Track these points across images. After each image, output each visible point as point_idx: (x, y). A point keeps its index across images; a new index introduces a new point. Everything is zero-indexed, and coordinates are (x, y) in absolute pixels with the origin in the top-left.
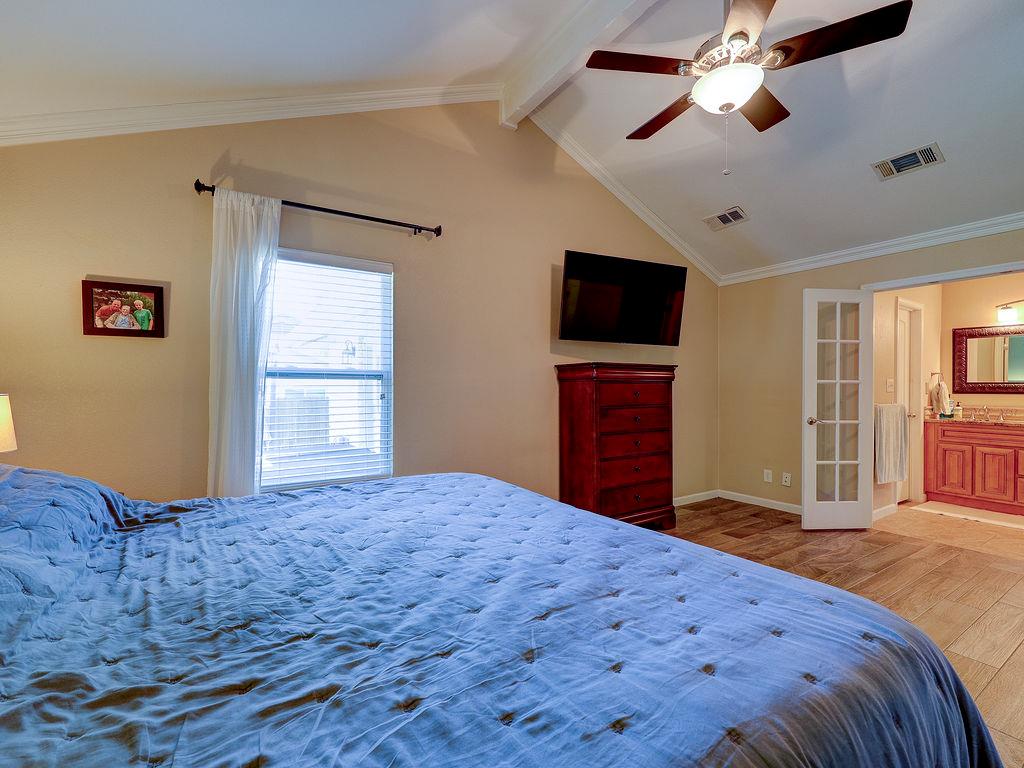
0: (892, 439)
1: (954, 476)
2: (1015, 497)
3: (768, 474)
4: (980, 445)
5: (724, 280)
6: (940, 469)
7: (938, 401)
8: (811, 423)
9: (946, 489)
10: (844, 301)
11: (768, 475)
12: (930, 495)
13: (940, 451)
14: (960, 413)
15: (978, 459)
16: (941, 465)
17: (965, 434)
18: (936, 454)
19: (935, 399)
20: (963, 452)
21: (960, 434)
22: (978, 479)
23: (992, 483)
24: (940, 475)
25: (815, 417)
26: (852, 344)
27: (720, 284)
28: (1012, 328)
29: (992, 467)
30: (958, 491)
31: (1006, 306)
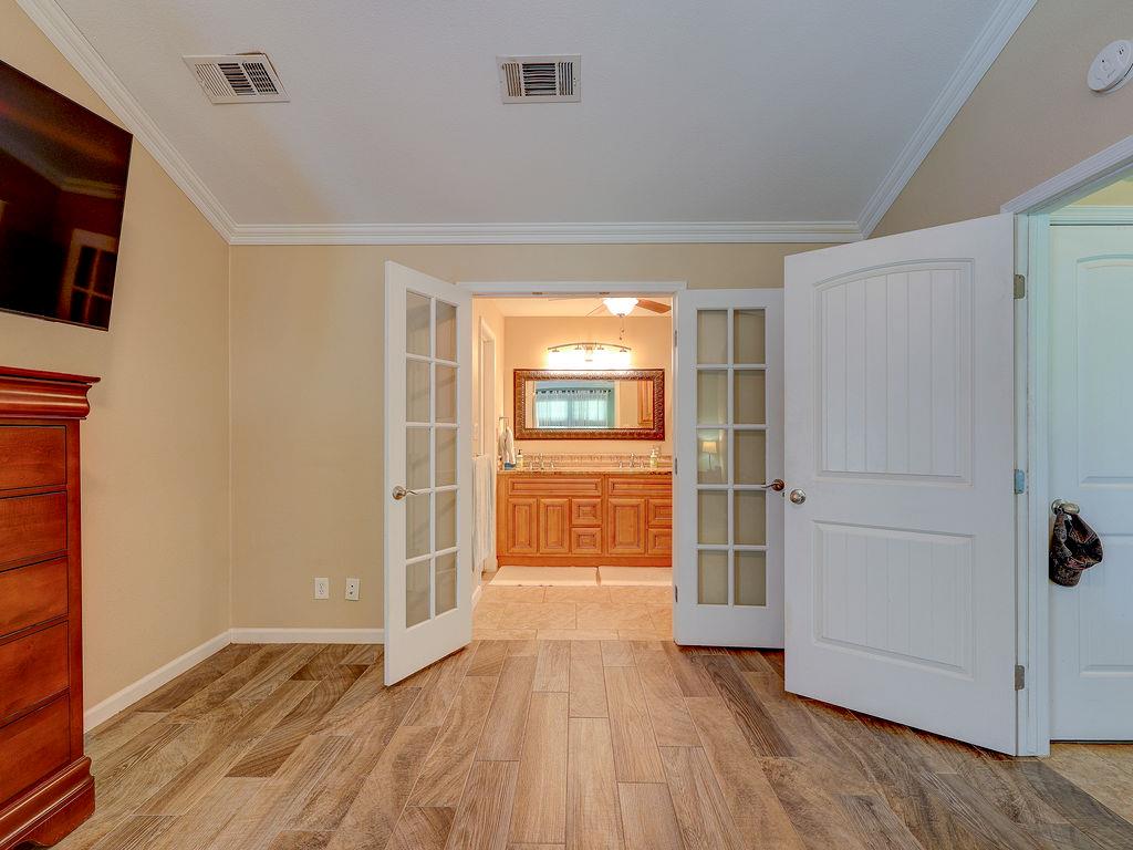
0: (483, 497)
1: (522, 536)
2: (570, 550)
3: (321, 585)
4: (543, 497)
5: (241, 234)
6: (511, 528)
7: (505, 449)
8: (398, 496)
9: (516, 550)
10: (442, 298)
11: (322, 587)
12: (503, 560)
13: (511, 507)
14: (522, 462)
15: (542, 511)
16: (511, 524)
17: (533, 486)
18: (507, 511)
19: (503, 447)
20: (530, 506)
21: (527, 486)
22: (542, 535)
23: (553, 537)
24: (510, 535)
25: (403, 485)
26: (448, 367)
27: (233, 240)
28: (558, 373)
29: (553, 519)
30: (526, 550)
31: (555, 349)
